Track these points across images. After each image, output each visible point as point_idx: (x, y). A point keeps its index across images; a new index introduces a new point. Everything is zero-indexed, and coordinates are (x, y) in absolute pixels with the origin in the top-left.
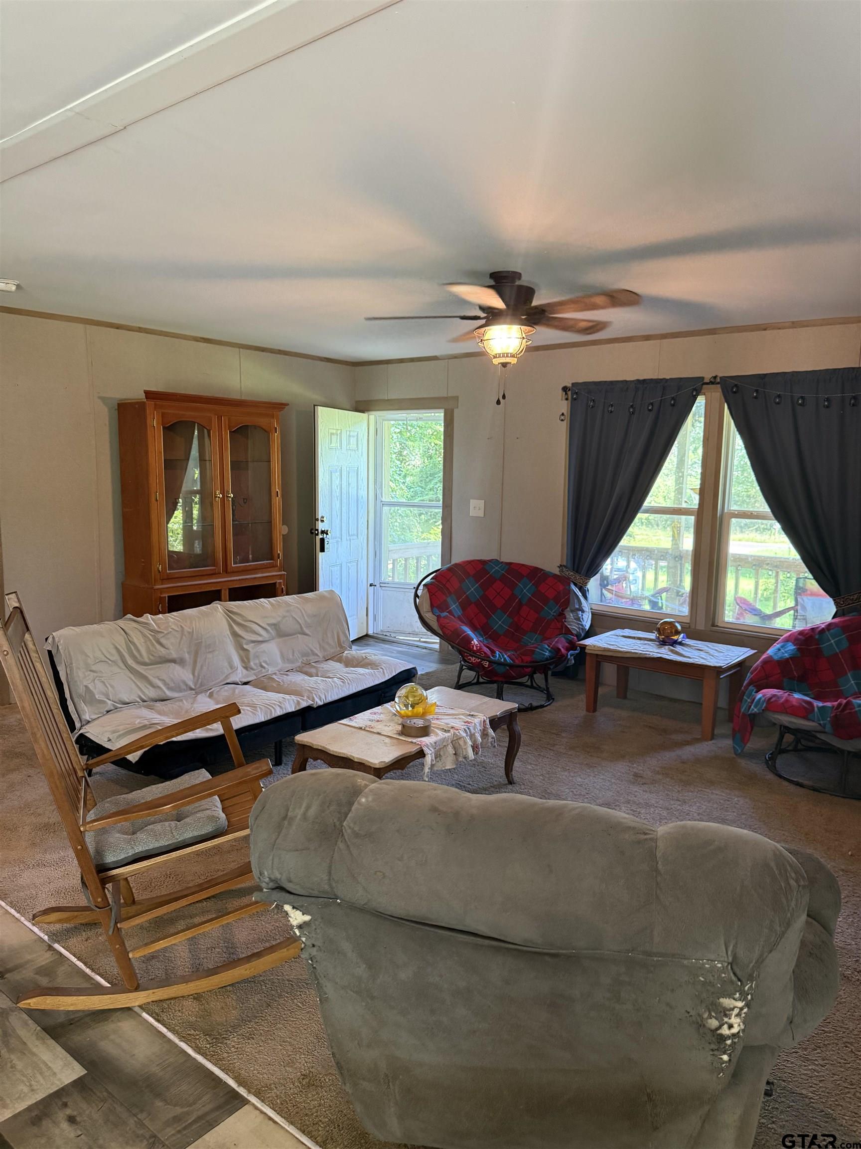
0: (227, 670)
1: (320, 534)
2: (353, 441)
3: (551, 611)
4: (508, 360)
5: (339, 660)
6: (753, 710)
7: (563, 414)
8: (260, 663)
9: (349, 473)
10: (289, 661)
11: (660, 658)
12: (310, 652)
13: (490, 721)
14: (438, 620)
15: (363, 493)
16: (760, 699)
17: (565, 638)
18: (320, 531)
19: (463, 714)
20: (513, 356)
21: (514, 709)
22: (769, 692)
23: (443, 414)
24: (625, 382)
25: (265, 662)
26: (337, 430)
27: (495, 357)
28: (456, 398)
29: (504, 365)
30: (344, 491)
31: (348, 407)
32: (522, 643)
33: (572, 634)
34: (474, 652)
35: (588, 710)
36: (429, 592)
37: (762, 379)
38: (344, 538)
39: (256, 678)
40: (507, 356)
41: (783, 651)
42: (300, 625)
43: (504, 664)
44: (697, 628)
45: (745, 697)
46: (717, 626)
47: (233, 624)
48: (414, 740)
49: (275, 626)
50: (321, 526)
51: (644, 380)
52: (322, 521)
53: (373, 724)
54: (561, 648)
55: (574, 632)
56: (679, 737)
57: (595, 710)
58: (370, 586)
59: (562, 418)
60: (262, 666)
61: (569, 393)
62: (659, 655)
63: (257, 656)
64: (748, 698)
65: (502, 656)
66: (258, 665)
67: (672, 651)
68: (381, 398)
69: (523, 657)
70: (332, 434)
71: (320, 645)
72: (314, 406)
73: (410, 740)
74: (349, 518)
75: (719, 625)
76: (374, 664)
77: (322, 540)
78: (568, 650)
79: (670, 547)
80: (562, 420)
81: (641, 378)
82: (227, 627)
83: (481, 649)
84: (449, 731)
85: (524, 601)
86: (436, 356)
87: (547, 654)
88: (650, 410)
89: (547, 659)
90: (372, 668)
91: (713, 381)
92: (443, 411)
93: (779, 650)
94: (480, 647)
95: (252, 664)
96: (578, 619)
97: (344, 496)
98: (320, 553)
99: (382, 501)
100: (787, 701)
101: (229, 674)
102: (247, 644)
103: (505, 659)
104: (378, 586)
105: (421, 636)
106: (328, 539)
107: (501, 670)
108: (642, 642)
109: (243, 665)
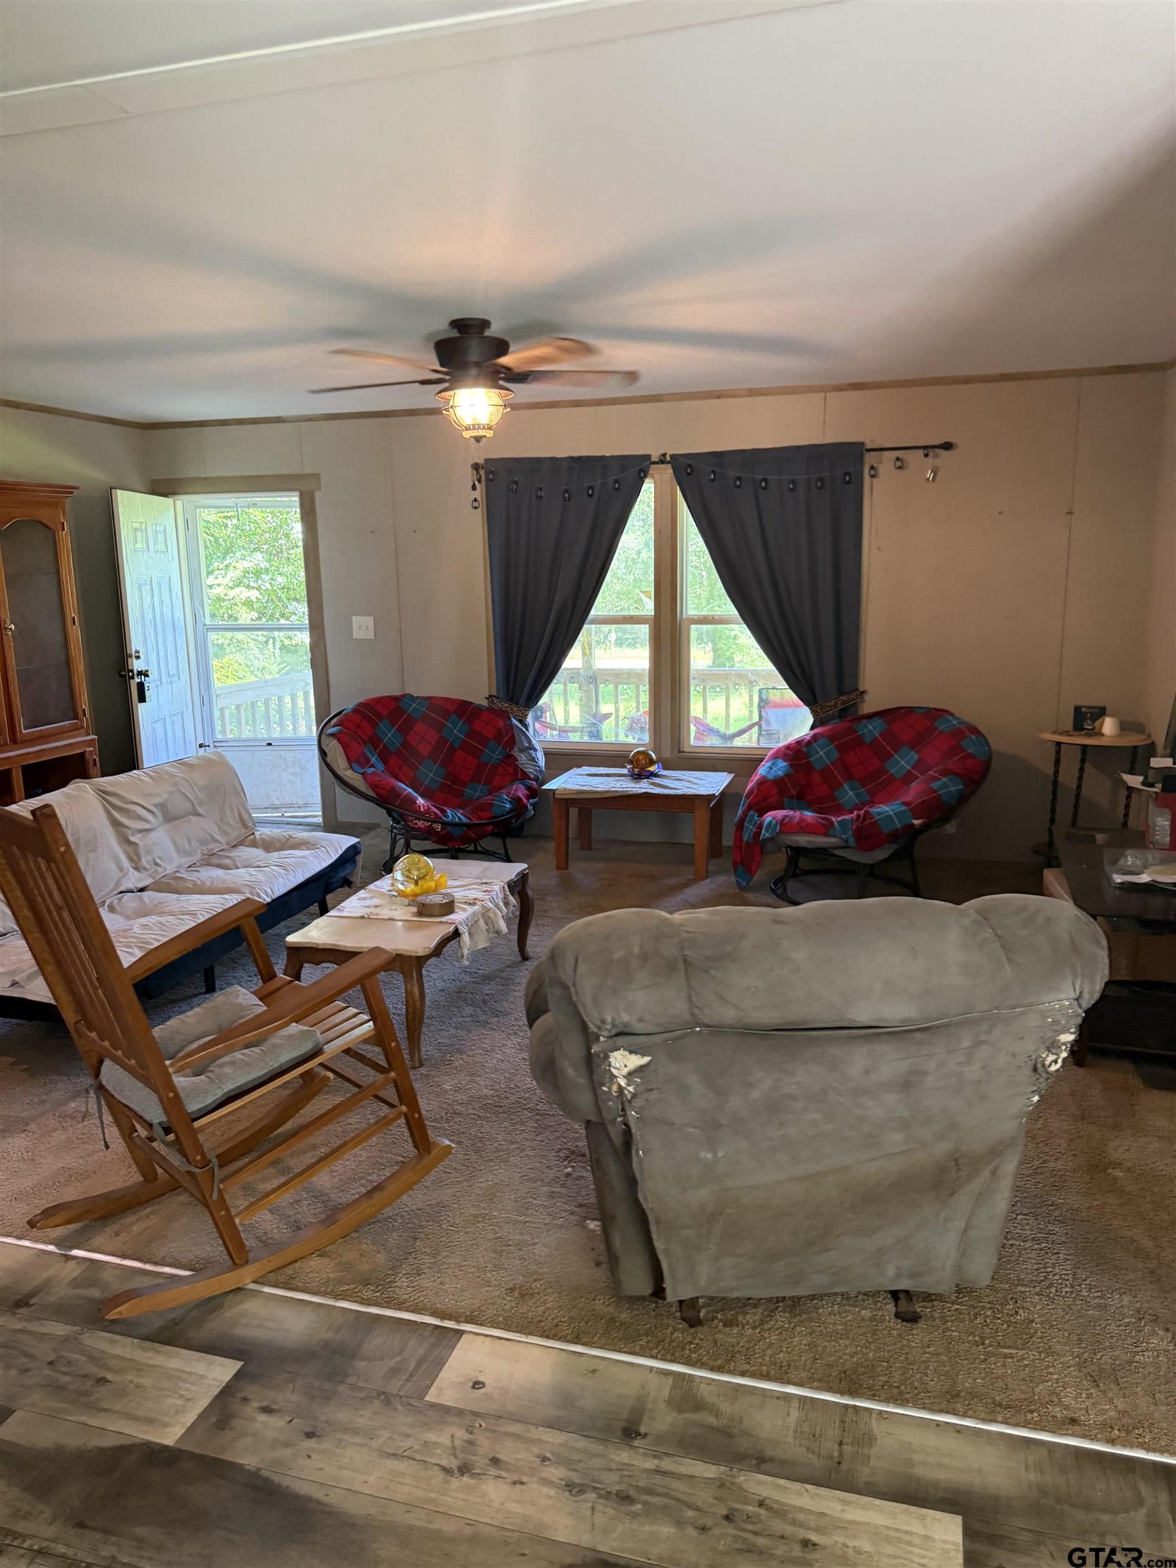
0: (115, 874)
1: (135, 676)
2: (161, 539)
3: (494, 754)
4: (481, 433)
5: (254, 844)
6: (764, 835)
7: (476, 500)
8: (154, 859)
9: (161, 586)
10: (186, 853)
11: (646, 793)
12: (210, 838)
13: (508, 886)
14: (365, 779)
15: (178, 614)
16: (770, 823)
17: (523, 784)
18: (135, 672)
19: (474, 884)
20: (490, 428)
21: (525, 870)
22: (780, 813)
23: (297, 499)
24: (554, 459)
25: (160, 858)
26: (142, 523)
27: (467, 429)
28: (316, 477)
29: (478, 439)
30: (158, 611)
31: (142, 489)
32: (465, 798)
33: (530, 779)
34: (422, 814)
35: (558, 868)
36: (340, 743)
37: (717, 457)
38: (164, 681)
39: (153, 880)
40: (479, 428)
41: (775, 769)
42: (192, 803)
43: (460, 825)
44: (662, 756)
45: (746, 824)
46: (683, 752)
47: (111, 809)
48: (444, 919)
49: (162, 806)
50: (137, 665)
51: (580, 458)
52: (138, 657)
53: (375, 911)
54: (521, 796)
55: (532, 776)
56: (674, 881)
57: (567, 868)
58: (200, 747)
59: (476, 504)
60: (156, 864)
61: (482, 472)
62: (644, 791)
63: (149, 852)
64: (750, 824)
65: (454, 815)
66: (152, 863)
67: (653, 784)
68: (195, 475)
69: (479, 813)
70: (136, 529)
71: (219, 827)
72: (111, 488)
73: (438, 920)
74: (167, 651)
75: (685, 750)
76: (308, 842)
77: (141, 686)
78: (528, 798)
79: (581, 666)
80: (476, 508)
81: (576, 454)
82: (102, 813)
83: (429, 809)
84: (474, 904)
85: (457, 745)
86: (280, 417)
87: (507, 806)
88: (590, 496)
89: (508, 813)
90: (309, 849)
91: (662, 460)
92: (297, 493)
93: (771, 768)
94: (428, 806)
95: (144, 862)
96: (533, 759)
97: (158, 618)
98: (139, 704)
99: (205, 625)
100: (802, 820)
101: (120, 879)
102: (133, 835)
103: (459, 818)
104: (212, 746)
105: (284, 810)
106: (148, 683)
107: (457, 832)
108: (613, 778)
109: (133, 865)
